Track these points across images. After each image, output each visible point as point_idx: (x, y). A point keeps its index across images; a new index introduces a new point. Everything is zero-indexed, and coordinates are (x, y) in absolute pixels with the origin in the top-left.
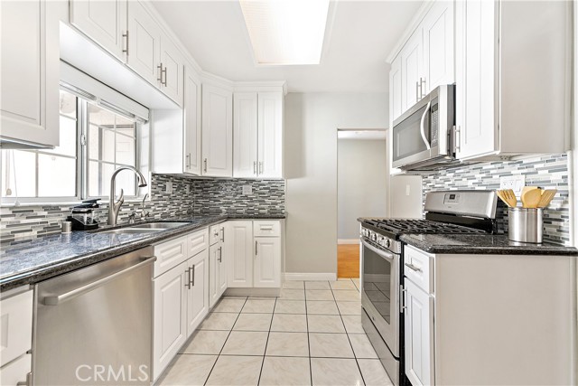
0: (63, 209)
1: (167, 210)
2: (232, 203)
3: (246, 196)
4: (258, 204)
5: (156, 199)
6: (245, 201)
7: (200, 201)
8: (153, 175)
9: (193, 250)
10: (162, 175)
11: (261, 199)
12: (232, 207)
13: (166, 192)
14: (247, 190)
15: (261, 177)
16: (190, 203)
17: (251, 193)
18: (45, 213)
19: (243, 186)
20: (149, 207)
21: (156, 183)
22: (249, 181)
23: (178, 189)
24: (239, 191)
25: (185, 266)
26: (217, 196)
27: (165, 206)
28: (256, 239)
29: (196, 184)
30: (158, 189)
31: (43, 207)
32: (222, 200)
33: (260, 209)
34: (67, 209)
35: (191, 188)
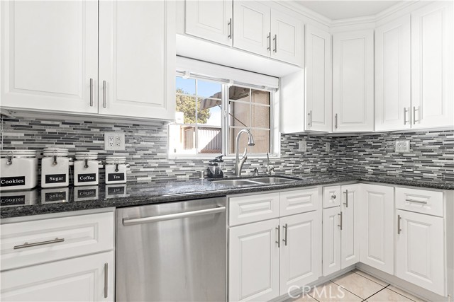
0: (204, 162)
1: (300, 167)
2: (380, 163)
3: (401, 154)
4: (420, 165)
5: (286, 156)
6: (400, 161)
7: (344, 159)
8: (283, 135)
9: (288, 208)
10: (293, 135)
11: (425, 158)
12: (380, 167)
13: (299, 150)
14: (403, 146)
15: (415, 127)
16: (331, 161)
17: (408, 150)
18: (193, 164)
19: (397, 142)
20: (279, 163)
21: (287, 141)
22: (404, 135)
23: (314, 147)
24: (391, 149)
25: (275, 223)
26: (362, 154)
27: (298, 163)
28: (399, 212)
29: (340, 142)
30: (288, 148)
31: (192, 160)
32: (368, 159)
33: (423, 172)
34: (208, 162)
35: (332, 147)
